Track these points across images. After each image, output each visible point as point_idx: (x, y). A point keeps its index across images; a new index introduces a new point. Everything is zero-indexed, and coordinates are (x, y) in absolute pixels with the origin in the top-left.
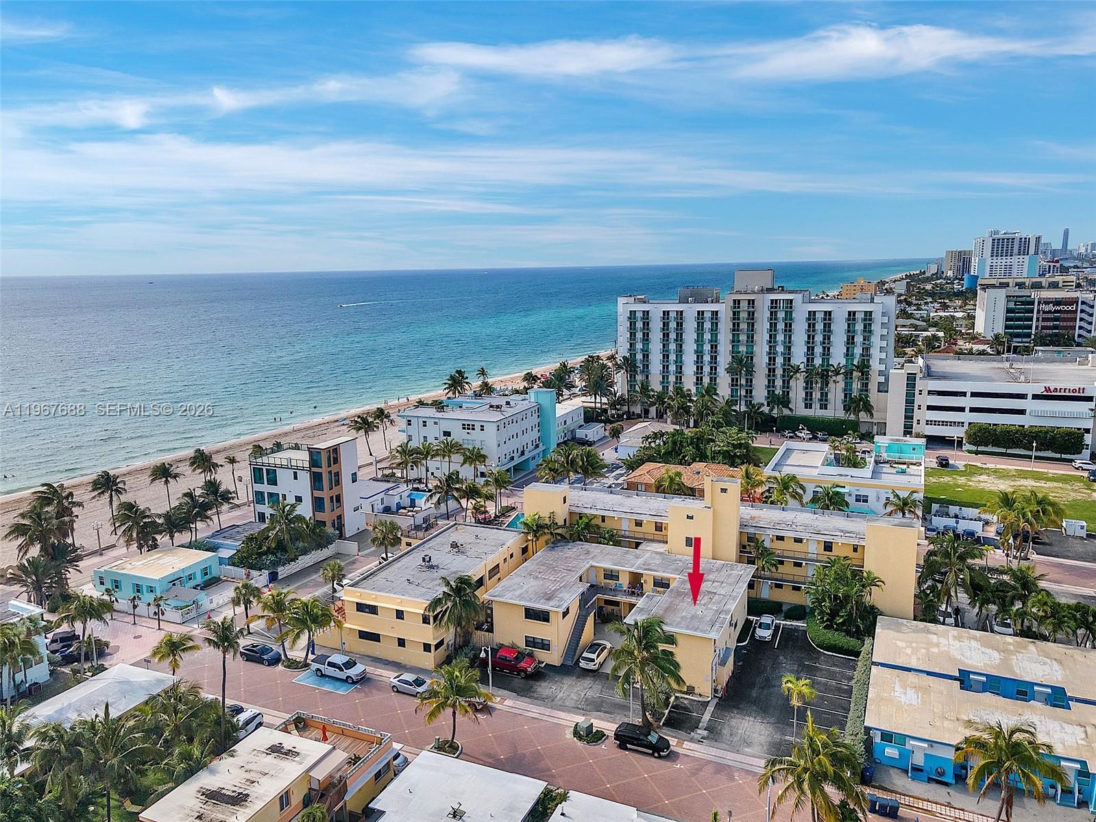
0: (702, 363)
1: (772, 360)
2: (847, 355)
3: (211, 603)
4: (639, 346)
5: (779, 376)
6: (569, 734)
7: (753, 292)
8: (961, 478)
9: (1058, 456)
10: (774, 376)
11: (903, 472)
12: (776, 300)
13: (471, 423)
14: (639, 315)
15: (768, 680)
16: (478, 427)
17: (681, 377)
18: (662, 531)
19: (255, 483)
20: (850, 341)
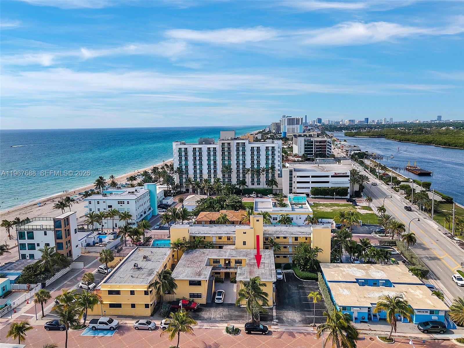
0: (210, 169)
1: (238, 167)
2: (266, 164)
3: (14, 305)
4: (183, 163)
5: (241, 173)
6: (225, 333)
7: (228, 140)
8: (314, 208)
9: (341, 197)
10: (239, 173)
11: (302, 207)
12: (239, 143)
13: (122, 201)
14: (183, 150)
15: (289, 295)
16: (126, 202)
17: (202, 175)
18: (230, 240)
19: (19, 239)
20: (267, 158)
